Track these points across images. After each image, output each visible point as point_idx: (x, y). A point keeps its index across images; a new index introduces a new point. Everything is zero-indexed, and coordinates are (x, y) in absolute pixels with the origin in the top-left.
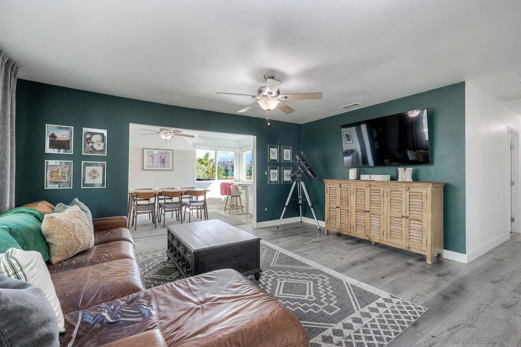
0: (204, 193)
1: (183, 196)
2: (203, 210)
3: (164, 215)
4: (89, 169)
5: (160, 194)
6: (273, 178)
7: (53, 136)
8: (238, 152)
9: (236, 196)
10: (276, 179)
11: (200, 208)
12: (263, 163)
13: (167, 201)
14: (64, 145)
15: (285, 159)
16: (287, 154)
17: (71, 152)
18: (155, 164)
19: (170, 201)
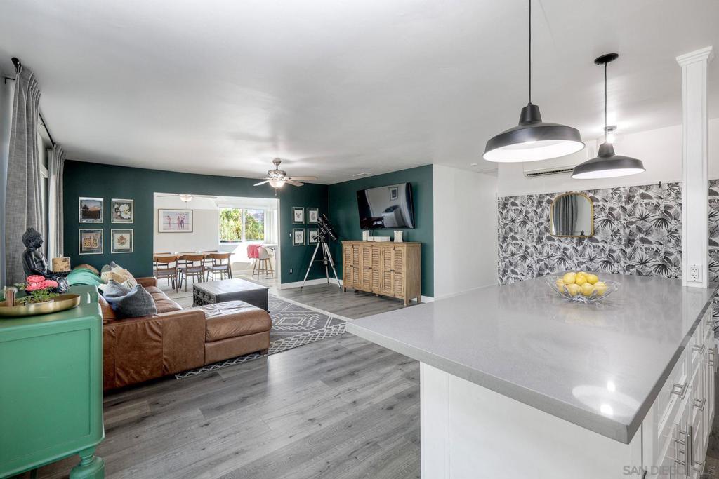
0: (228, 256)
1: (206, 260)
2: (227, 274)
3: (186, 280)
4: (117, 236)
5: (181, 258)
6: (298, 239)
7: (85, 207)
8: (269, 210)
9: (266, 259)
10: (301, 241)
11: (225, 272)
12: (288, 226)
13: (188, 265)
14: (95, 215)
15: (311, 220)
16: (313, 216)
17: (101, 220)
18: (172, 226)
19: (191, 265)
